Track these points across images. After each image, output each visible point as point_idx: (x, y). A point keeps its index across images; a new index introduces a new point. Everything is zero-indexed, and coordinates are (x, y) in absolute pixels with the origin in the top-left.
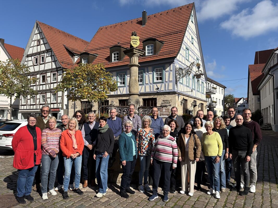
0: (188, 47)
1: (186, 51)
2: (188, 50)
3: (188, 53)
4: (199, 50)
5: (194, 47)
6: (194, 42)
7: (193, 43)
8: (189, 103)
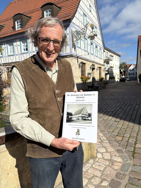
0: (86, 13)
1: (83, 17)
2: (86, 16)
3: (85, 19)
4: (97, 19)
5: (92, 16)
6: (92, 11)
7: (90, 11)
8: (87, 66)
